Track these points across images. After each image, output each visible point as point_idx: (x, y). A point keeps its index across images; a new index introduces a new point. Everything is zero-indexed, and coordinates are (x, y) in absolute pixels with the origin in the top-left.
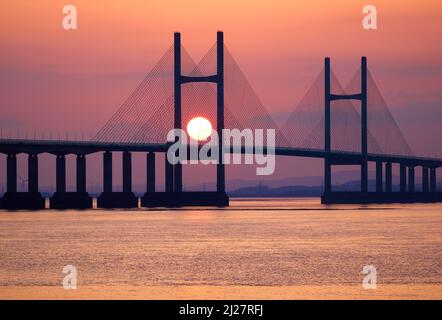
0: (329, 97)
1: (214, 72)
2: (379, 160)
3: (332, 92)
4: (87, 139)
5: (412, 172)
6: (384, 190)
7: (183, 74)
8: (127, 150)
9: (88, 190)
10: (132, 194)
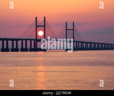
0: (67, 30)
1: (44, 25)
2: (77, 42)
3: (67, 29)
4: (18, 38)
5: (83, 44)
6: (78, 48)
7: (37, 25)
8: (26, 40)
9: (18, 48)
10: (27, 49)
